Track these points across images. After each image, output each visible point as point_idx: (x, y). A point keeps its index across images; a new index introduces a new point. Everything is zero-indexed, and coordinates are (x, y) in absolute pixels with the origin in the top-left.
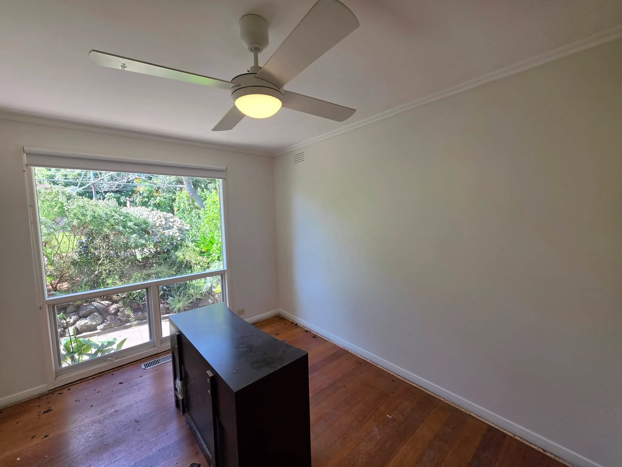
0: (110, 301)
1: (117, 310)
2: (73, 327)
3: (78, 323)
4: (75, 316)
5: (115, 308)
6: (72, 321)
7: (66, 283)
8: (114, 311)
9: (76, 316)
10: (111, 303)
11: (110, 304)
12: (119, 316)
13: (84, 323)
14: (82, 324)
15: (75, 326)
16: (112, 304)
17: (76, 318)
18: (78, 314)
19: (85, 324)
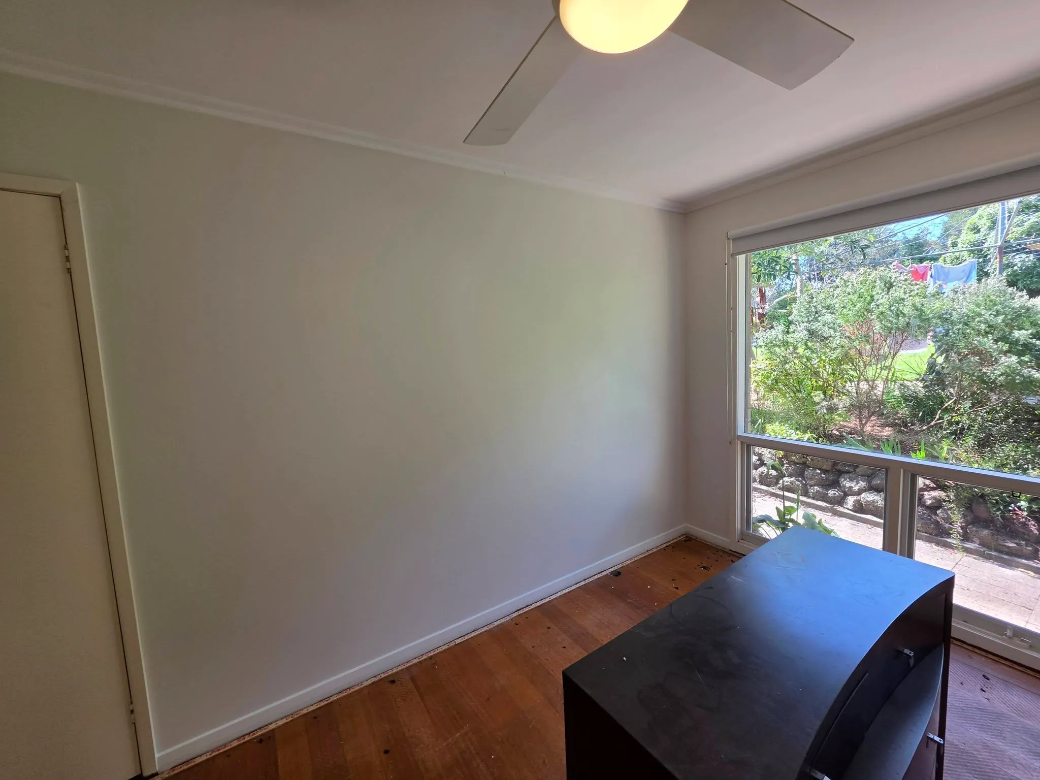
0: (934, 483)
1: (938, 505)
2: (855, 498)
3: (863, 495)
4: (863, 482)
5: (934, 498)
6: (856, 488)
7: (890, 429)
8: (932, 503)
9: (865, 483)
10: (932, 485)
11: (930, 487)
12: (938, 516)
13: (872, 499)
14: (869, 499)
15: (858, 498)
16: (933, 489)
17: (864, 487)
18: (869, 482)
19: (873, 501)
